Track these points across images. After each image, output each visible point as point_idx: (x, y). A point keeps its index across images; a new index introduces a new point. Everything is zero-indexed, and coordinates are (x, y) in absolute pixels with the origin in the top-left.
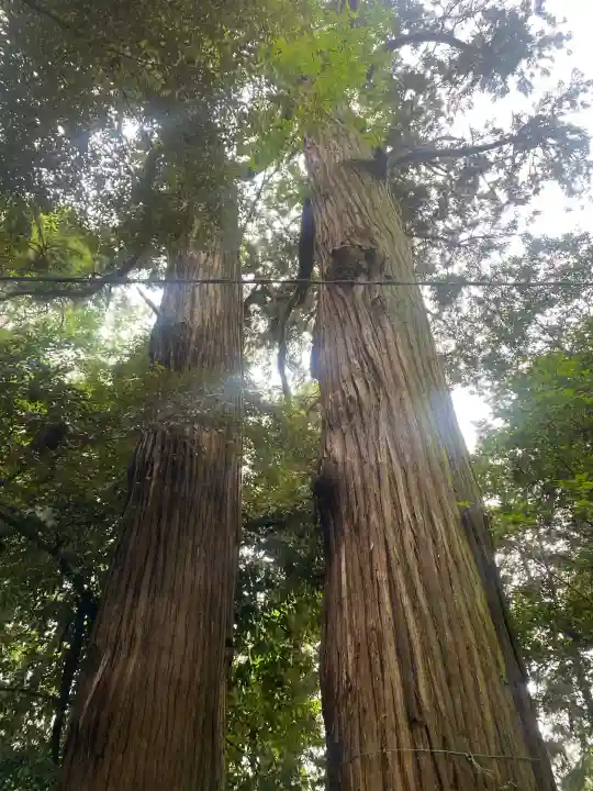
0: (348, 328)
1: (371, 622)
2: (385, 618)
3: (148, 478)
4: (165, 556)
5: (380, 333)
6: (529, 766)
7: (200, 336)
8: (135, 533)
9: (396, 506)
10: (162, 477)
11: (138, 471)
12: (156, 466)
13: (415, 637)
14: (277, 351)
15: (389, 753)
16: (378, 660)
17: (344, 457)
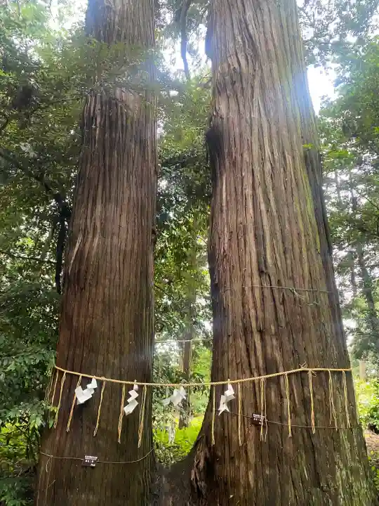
0: (235, 11)
1: (240, 219)
2: (249, 217)
3: (94, 127)
4: (110, 179)
5: (259, 15)
6: (326, 295)
7: (122, 18)
8: (89, 165)
9: (262, 148)
10: (103, 127)
11: (87, 122)
12: (98, 120)
13: (267, 228)
14: (179, 40)
15: (246, 288)
16: (243, 239)
17: (228, 114)
